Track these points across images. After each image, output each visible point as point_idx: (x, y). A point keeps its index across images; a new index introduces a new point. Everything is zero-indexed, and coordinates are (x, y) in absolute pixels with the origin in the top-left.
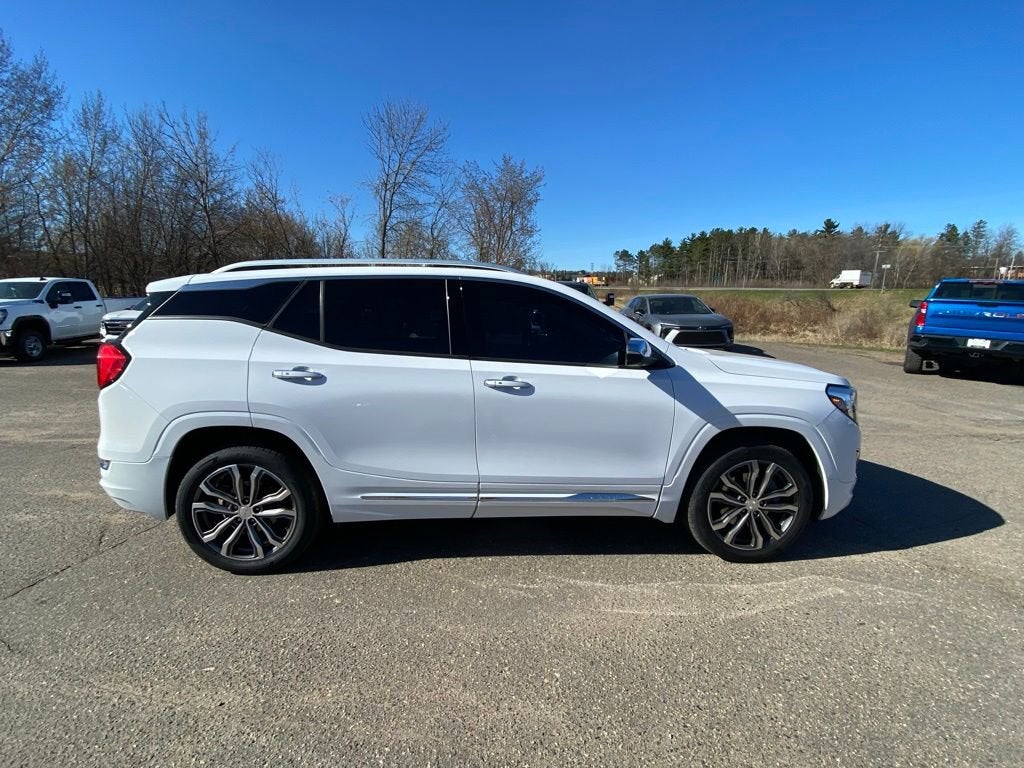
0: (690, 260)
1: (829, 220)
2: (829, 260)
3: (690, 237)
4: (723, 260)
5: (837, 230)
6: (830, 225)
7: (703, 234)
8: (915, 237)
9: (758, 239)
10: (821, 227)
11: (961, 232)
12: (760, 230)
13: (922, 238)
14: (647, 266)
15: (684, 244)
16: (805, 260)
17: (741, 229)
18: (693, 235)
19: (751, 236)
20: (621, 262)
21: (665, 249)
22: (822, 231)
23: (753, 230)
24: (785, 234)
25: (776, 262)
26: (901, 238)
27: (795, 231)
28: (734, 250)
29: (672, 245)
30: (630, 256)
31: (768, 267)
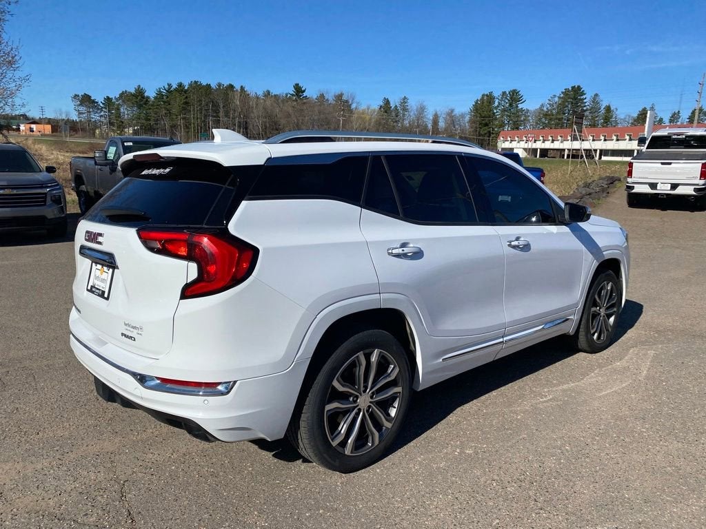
0: (169, 113)
1: (297, 85)
2: (302, 123)
3: (167, 87)
4: (206, 116)
5: (305, 94)
6: (299, 90)
7: (180, 85)
8: (363, 107)
9: (237, 97)
10: (291, 90)
11: (392, 105)
12: (238, 87)
13: (368, 109)
14: (118, 115)
15: (160, 95)
16: (283, 122)
17: (219, 85)
18: (170, 85)
19: (230, 93)
20: (82, 109)
21: (138, 98)
22: (292, 95)
23: (231, 87)
24: (260, 93)
25: (257, 123)
26: (353, 106)
27: (268, 92)
28: (216, 105)
29: (146, 94)
30: (94, 102)
31: (251, 127)
